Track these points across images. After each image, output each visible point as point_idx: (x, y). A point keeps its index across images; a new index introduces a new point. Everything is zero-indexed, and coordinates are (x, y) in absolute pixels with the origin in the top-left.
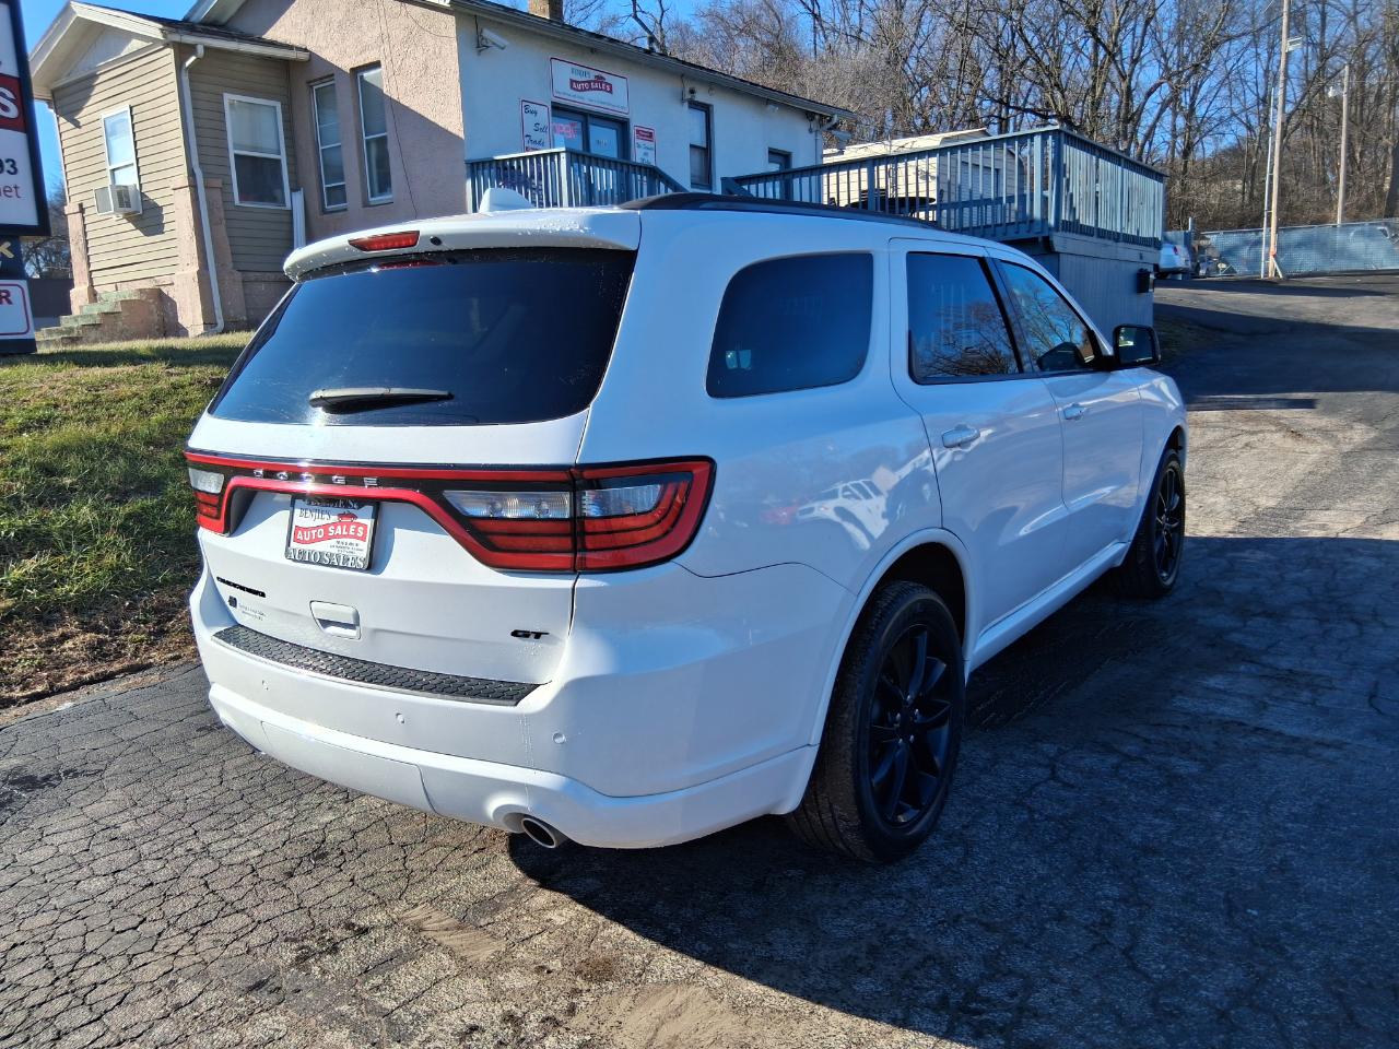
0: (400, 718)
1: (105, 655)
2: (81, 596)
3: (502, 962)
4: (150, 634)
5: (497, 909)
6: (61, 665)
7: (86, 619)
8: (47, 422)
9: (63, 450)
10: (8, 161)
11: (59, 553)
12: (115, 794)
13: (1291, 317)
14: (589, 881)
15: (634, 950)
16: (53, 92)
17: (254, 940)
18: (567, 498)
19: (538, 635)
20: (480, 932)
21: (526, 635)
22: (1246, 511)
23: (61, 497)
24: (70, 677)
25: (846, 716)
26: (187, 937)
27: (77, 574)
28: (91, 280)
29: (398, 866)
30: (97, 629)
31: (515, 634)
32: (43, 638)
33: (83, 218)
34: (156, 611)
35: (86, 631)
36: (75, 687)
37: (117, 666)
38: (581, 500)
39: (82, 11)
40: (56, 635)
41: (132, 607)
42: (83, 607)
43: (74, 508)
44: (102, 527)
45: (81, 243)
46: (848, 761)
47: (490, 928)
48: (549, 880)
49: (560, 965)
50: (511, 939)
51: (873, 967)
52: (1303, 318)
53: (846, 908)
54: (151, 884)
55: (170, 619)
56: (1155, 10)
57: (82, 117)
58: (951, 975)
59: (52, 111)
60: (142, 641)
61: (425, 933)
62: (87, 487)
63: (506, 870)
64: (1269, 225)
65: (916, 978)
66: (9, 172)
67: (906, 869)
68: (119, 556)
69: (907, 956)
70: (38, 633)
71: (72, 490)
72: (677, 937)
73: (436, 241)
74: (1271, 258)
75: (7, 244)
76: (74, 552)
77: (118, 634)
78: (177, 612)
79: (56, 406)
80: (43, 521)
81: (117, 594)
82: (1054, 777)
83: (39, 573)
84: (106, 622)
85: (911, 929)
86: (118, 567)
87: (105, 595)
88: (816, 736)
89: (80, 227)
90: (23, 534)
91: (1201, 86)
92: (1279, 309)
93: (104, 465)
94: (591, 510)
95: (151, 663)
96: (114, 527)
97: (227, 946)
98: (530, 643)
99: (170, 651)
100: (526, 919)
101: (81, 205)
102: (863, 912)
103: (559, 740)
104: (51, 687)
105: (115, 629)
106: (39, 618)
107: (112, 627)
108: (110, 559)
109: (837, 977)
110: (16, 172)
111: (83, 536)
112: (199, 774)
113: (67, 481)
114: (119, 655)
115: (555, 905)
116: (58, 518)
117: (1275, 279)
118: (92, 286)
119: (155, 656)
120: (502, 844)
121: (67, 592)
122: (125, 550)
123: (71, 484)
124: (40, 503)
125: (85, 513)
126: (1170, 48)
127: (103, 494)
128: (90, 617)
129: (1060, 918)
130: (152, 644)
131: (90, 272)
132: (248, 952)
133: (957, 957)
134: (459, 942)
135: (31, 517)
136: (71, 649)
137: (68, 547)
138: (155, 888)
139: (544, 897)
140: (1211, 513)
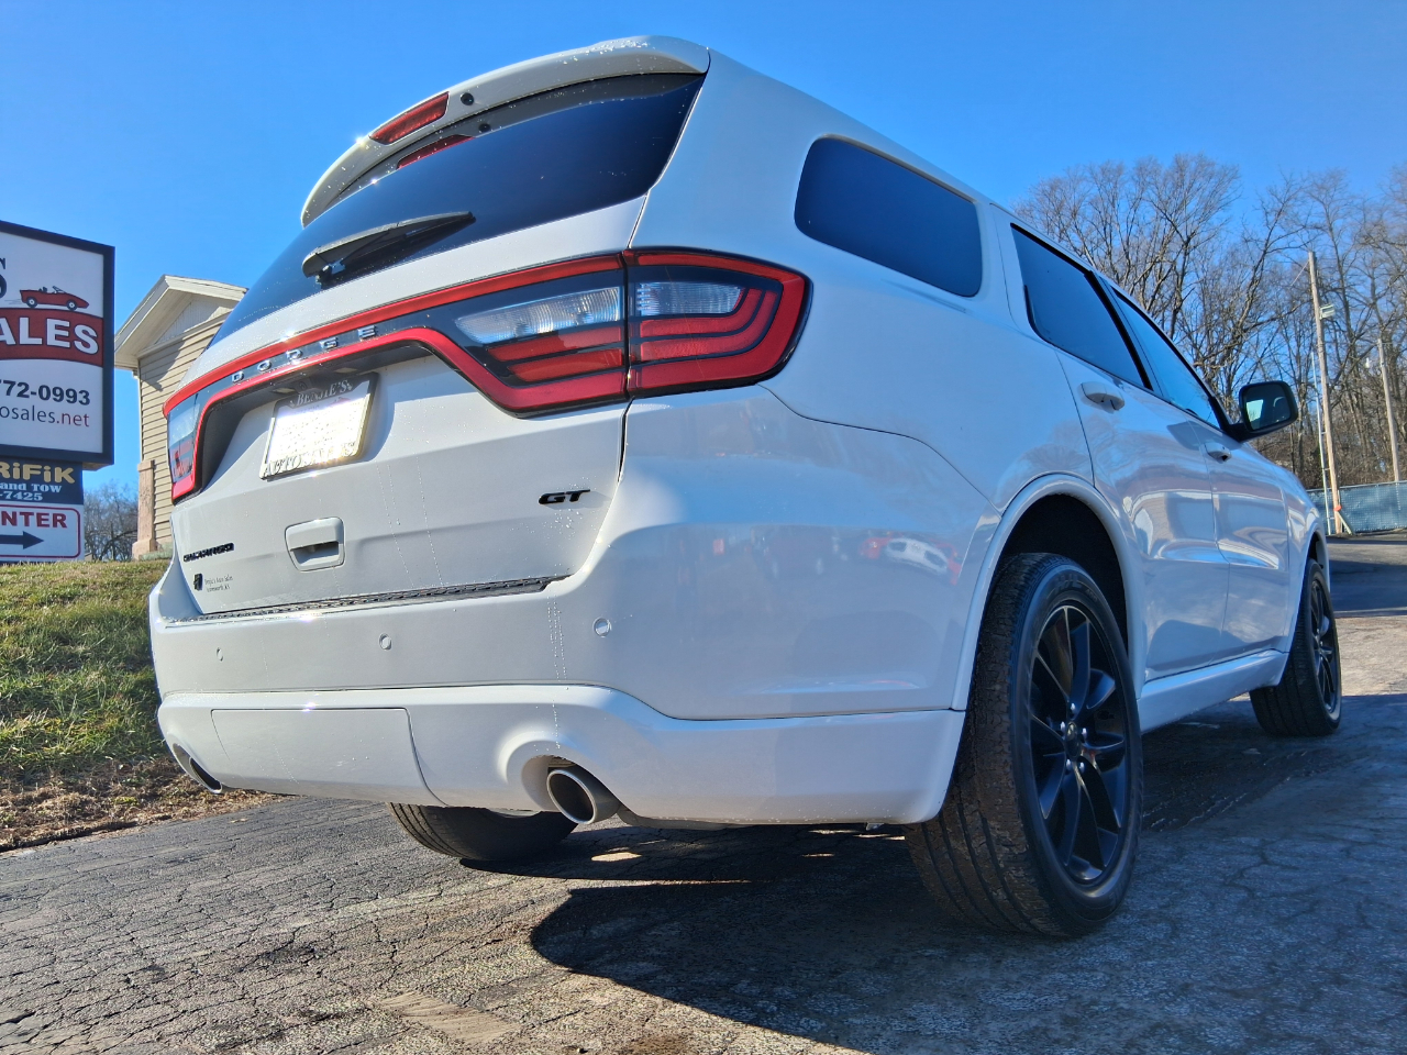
0: (386, 643)
1: (86, 815)
2: (73, 757)
3: (514, 1043)
4: (141, 796)
5: (513, 993)
6: (32, 822)
7: (72, 780)
8: (70, 599)
9: (83, 621)
10: (81, 392)
11: (57, 715)
12: (46, 911)
13: (1371, 560)
14: (641, 964)
15: (707, 1029)
16: (140, 360)
17: (169, 1028)
18: (615, 292)
19: (575, 496)
20: (486, 1015)
21: (560, 498)
22: (1393, 678)
23: (72, 663)
24: (40, 831)
25: (998, 687)
26: (82, 1027)
27: (72, 736)
28: (154, 532)
29: (384, 958)
30: (83, 790)
31: (544, 500)
32: (20, 796)
33: (154, 474)
34: (152, 775)
35: (69, 791)
36: (44, 841)
37: (96, 824)
38: (635, 294)
39: (175, 284)
40: (35, 794)
41: (126, 770)
42: (72, 769)
43: (82, 674)
44: (108, 693)
45: (149, 498)
46: (1006, 750)
47: (501, 1011)
48: (587, 965)
49: (600, 1044)
50: (529, 1022)
51: (1075, 1038)
52: (1383, 560)
53: (1018, 983)
54: (58, 982)
55: (166, 784)
56: (1182, 301)
57: (163, 382)
58: (1199, 1042)
59: (136, 377)
60: (130, 802)
61: (408, 1018)
62: (99, 655)
63: (527, 958)
64: (1329, 485)
65: (1146, 1047)
66: (81, 402)
67: (1092, 945)
68: (121, 720)
69: (1123, 1026)
70: (15, 791)
71: (84, 658)
72: (772, 1014)
73: (467, 98)
74: (1336, 513)
75: (70, 470)
76: (73, 715)
77: (105, 796)
78: (174, 777)
79: (83, 586)
80: (46, 684)
81: (113, 756)
82: (1265, 861)
83: (29, 733)
84: (94, 784)
85: (1119, 1000)
86: (119, 731)
87: (99, 757)
88: (960, 699)
89: (150, 483)
90: (24, 695)
91: (1234, 373)
92: (1355, 554)
93: (121, 635)
94: (648, 307)
95: (135, 822)
96: (121, 692)
97: (133, 1034)
98: (566, 510)
99: (159, 812)
100: (552, 1001)
101: (153, 462)
102: (1044, 985)
103: (602, 630)
104: (16, 840)
105: (103, 790)
106: (20, 776)
107: (99, 788)
108: (111, 722)
109: (1023, 1049)
110: (88, 402)
111: (89, 701)
112: (156, 894)
113: (81, 649)
114: (100, 815)
115: (594, 988)
116: (62, 683)
117: (1343, 535)
118: (154, 538)
119: (141, 816)
120: (524, 936)
121: (58, 752)
122: (130, 713)
123: (85, 652)
124: (47, 668)
125: (92, 678)
126: (1199, 337)
127: (116, 662)
128: (78, 778)
129: (1338, 981)
130: (141, 807)
131: (155, 526)
132: (158, 1039)
133: (1200, 1024)
134: (457, 1026)
135: (34, 680)
136: (48, 808)
137: (68, 709)
138: (60, 985)
139: (580, 981)
140: (1353, 680)
